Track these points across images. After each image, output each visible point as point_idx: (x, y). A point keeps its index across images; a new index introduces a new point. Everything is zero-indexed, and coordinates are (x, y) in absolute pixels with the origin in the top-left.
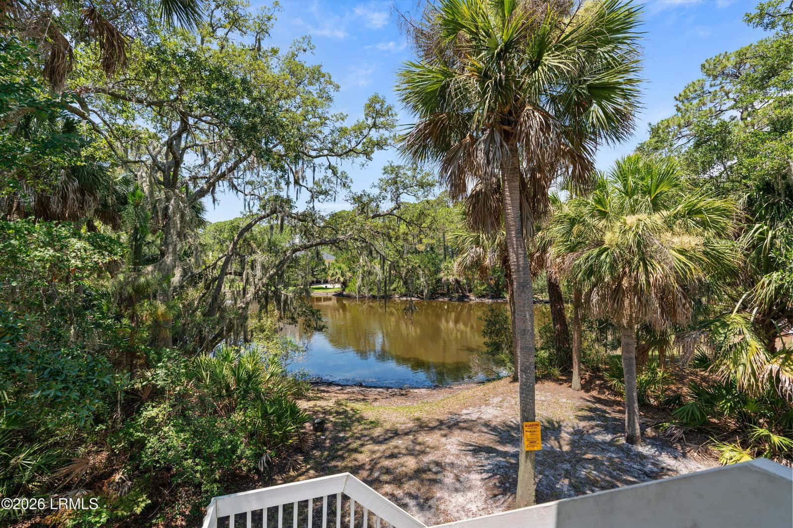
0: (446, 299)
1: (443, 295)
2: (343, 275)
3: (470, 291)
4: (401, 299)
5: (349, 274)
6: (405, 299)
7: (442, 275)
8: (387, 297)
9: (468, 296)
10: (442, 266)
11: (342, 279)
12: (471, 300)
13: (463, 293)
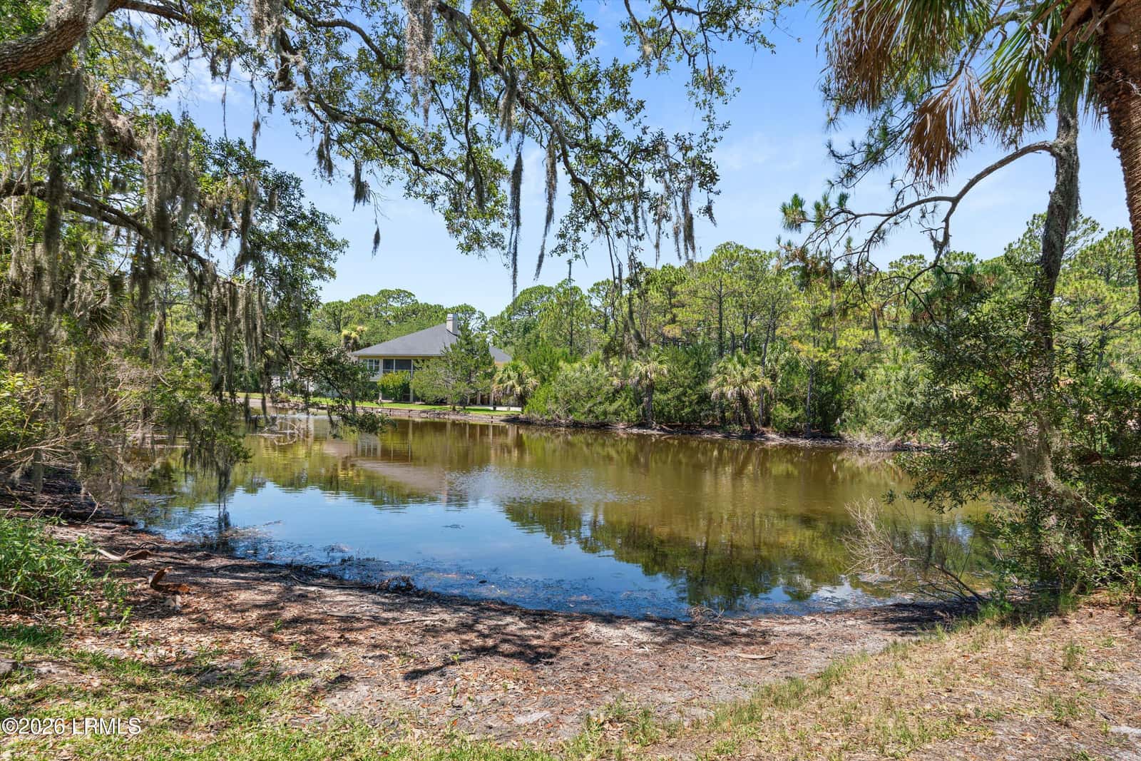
0: (718, 436)
1: (712, 428)
2: (521, 381)
3: (766, 424)
4: (629, 430)
5: (532, 381)
6: (635, 431)
7: (712, 384)
8: (602, 427)
9: (763, 433)
10: (714, 369)
11: (518, 389)
12: (768, 439)
13: (753, 426)
